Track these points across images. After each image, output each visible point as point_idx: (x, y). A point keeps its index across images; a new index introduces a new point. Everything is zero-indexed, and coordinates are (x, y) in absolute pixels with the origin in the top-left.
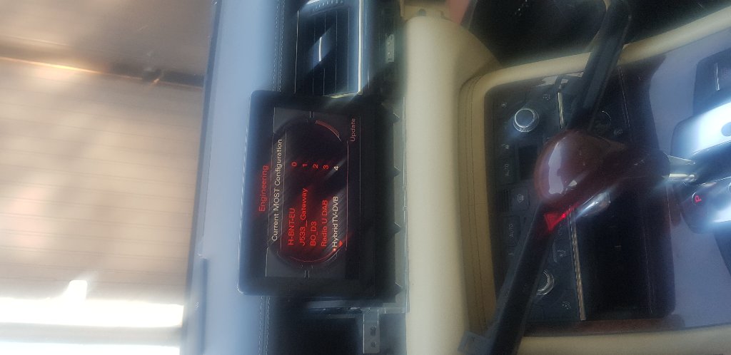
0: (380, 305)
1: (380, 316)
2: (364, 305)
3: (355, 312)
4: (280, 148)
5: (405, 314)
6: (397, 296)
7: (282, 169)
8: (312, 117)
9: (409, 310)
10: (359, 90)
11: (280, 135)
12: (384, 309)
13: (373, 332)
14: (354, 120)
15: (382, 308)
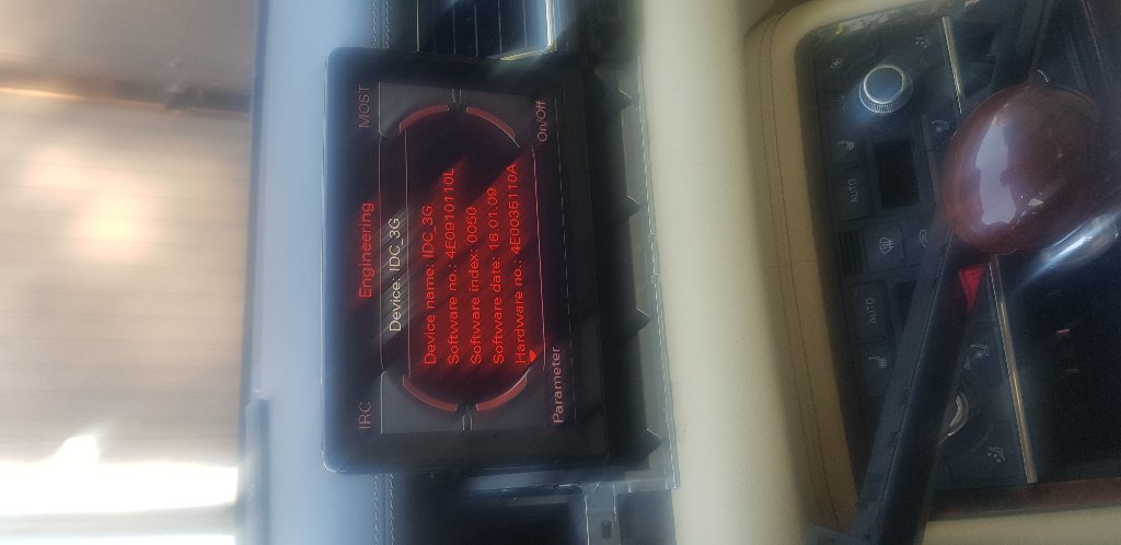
0: (617, 476)
1: (619, 497)
2: (586, 479)
3: (567, 492)
5: (670, 491)
6: (652, 456)
8: (458, 100)
9: (678, 484)
10: (550, 44)
15: (624, 482)
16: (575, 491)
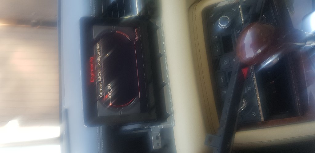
0: (159, 124)
1: (160, 129)
2: (151, 125)
3: (147, 129)
4: (98, 47)
5: (173, 127)
6: (168, 118)
7: (101, 58)
8: (114, 29)
9: (175, 125)
10: (137, 13)
11: (97, 40)
12: (162, 126)
13: (157, 138)
14: (136, 29)
15: (161, 126)
16: (149, 128)
